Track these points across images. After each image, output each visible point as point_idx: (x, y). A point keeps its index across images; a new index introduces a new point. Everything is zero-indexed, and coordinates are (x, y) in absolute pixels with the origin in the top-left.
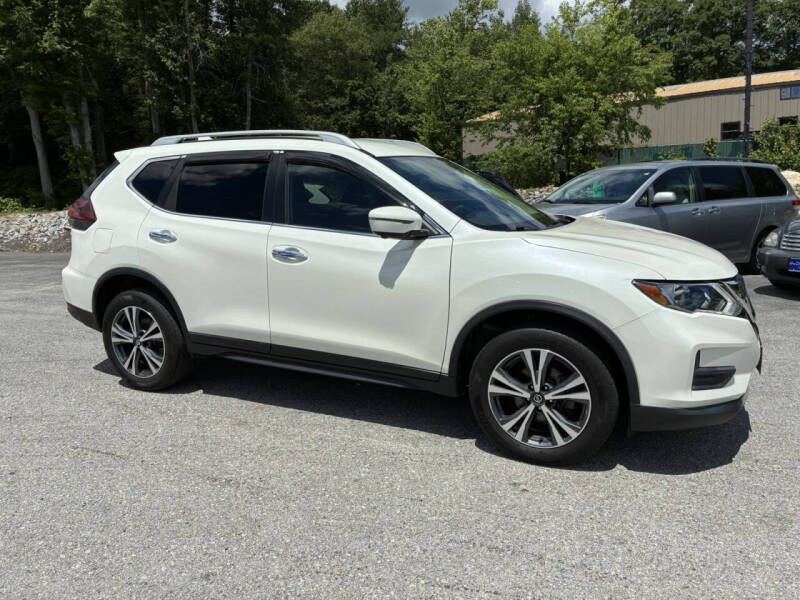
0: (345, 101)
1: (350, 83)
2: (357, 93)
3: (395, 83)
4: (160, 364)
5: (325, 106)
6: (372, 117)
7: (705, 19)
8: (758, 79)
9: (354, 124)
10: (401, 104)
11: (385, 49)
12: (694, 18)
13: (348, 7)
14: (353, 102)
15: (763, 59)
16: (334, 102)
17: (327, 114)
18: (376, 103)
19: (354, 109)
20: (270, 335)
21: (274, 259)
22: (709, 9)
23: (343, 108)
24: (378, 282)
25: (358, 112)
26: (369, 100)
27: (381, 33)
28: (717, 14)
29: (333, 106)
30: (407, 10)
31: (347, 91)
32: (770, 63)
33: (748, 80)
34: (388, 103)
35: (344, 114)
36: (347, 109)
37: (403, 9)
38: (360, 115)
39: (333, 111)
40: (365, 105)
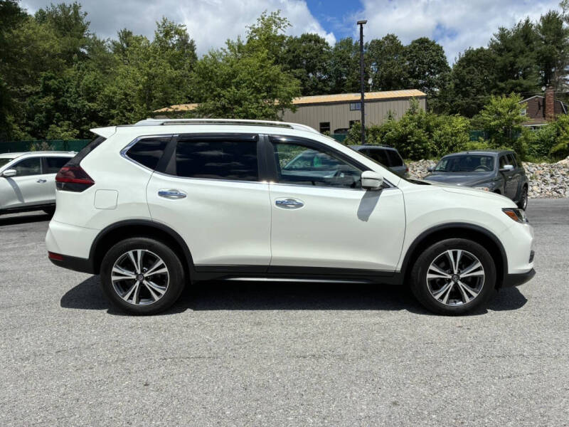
0: (39, 89)
1: (43, 74)
2: (50, 83)
3: (81, 77)
4: (163, 293)
5: (21, 91)
6: (65, 102)
7: (291, 58)
8: (368, 96)
9: (48, 106)
10: (88, 94)
11: (72, 50)
12: (285, 56)
13: (36, 15)
14: (47, 90)
15: (325, 86)
16: (29, 88)
17: (22, 97)
18: (67, 91)
19: (48, 95)
20: (271, 259)
21: (277, 207)
22: (294, 52)
23: (37, 93)
24: (357, 217)
25: (52, 97)
26: (61, 88)
27: (68, 39)
28: (298, 56)
29: (28, 91)
30: (88, 23)
31: (41, 80)
32: (329, 89)
33: (363, 96)
34: (77, 92)
35: (40, 98)
36: (41, 95)
37: (85, 23)
38: (54, 99)
39: (29, 95)
40: (57, 93)
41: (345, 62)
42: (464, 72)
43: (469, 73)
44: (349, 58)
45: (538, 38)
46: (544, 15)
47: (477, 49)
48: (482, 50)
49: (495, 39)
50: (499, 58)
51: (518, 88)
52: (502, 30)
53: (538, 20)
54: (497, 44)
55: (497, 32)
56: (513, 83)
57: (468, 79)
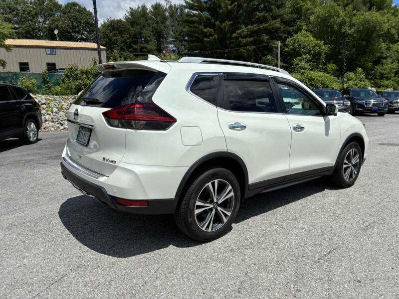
21: (294, 131)
41: (15, 13)
42: (111, 34)
43: (114, 36)
44: (17, 10)
45: (151, 19)
46: (153, 4)
47: (117, 20)
48: (120, 21)
49: (128, 15)
50: (132, 29)
51: (145, 49)
52: (131, 9)
53: (150, 7)
54: (130, 18)
55: (129, 10)
56: (141, 46)
57: (114, 40)
